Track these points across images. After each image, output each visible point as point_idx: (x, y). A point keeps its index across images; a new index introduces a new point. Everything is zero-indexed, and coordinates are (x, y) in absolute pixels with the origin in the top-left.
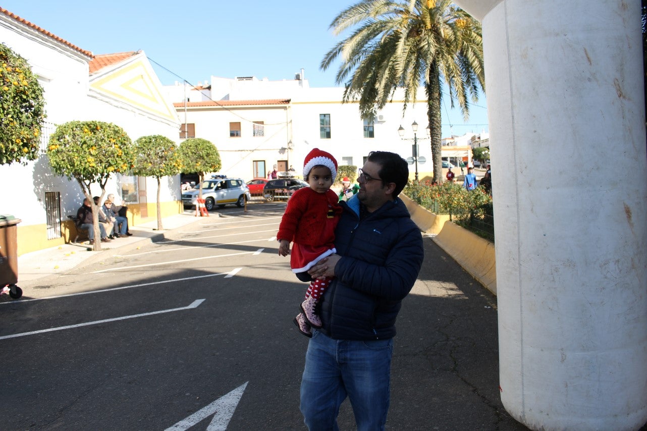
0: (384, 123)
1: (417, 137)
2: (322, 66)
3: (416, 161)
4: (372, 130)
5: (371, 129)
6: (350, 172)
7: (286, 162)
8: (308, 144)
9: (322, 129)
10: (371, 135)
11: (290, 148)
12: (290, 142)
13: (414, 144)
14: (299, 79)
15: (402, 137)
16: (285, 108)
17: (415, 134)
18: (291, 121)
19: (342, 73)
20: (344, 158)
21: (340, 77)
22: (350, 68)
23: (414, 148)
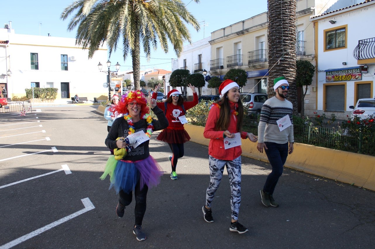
0: (75, 62)
1: (111, 70)
2: (62, 16)
3: (109, 84)
4: (66, 66)
5: (66, 65)
6: (53, 92)
7: (6, 84)
8: (22, 73)
9: (32, 63)
10: (66, 68)
11: (9, 75)
12: (9, 71)
13: (108, 74)
14: (8, 29)
15: (100, 70)
16: (5, 47)
17: (109, 68)
18: (9, 56)
19: (73, 24)
20: (48, 83)
21: (71, 27)
22: (78, 21)
23: (108, 77)
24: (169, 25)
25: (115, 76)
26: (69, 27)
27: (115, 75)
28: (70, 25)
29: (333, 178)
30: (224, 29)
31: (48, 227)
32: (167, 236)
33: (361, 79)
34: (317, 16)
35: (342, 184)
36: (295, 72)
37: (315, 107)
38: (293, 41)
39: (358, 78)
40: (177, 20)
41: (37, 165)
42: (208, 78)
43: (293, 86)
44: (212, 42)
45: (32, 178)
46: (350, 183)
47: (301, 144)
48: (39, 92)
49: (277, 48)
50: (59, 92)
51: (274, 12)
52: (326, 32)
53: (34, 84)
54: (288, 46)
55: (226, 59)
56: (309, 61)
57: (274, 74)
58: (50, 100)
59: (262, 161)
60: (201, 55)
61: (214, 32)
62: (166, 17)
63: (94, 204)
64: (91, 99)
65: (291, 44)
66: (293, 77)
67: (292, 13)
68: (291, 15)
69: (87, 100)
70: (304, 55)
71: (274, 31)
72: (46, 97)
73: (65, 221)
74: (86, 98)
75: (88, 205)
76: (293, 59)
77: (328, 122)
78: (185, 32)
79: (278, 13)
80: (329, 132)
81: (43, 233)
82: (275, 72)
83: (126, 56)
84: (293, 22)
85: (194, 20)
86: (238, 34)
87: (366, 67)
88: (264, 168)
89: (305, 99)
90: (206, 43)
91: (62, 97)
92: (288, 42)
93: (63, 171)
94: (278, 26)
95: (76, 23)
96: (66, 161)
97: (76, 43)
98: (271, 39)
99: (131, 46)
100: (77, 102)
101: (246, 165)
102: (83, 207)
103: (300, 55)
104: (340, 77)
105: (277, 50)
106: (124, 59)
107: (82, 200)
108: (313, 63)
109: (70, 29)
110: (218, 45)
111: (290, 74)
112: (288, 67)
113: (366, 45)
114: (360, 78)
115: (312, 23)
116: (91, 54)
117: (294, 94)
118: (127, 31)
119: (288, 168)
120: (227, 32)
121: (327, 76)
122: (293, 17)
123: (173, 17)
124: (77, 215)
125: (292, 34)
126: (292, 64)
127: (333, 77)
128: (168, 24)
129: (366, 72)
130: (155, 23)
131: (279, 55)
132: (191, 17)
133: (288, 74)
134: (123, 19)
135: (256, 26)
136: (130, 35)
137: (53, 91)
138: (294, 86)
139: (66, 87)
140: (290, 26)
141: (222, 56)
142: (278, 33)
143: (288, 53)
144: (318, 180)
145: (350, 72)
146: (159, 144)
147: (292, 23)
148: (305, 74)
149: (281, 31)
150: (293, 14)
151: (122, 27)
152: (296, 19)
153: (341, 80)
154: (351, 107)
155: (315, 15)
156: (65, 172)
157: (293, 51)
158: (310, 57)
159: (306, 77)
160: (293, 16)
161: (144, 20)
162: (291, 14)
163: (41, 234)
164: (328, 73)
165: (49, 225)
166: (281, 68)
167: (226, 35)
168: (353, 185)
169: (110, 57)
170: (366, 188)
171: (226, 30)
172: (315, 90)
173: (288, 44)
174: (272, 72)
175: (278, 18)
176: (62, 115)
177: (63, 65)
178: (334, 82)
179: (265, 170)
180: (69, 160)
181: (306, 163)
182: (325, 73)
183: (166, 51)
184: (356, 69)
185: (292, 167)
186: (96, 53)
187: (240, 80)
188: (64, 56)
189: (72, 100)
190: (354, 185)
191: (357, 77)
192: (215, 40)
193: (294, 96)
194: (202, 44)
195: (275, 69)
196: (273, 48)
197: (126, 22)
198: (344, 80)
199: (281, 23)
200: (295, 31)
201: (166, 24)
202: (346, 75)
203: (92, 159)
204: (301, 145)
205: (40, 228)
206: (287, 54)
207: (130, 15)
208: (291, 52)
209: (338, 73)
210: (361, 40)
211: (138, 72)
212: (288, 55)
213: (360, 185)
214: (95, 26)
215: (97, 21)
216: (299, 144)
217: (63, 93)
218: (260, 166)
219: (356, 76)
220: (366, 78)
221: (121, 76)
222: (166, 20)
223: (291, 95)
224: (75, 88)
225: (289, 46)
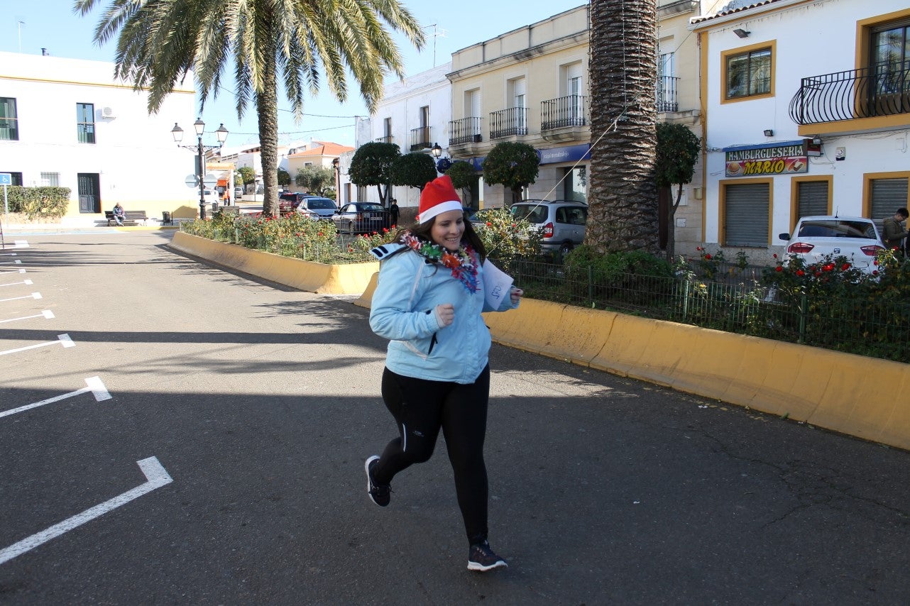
0: (113, 122)
1: (204, 143)
2: (78, 7)
3: (201, 179)
4: (91, 132)
5: (90, 130)
6: (59, 198)
9: (2, 125)
10: (91, 138)
13: (198, 154)
15: (178, 143)
17: (200, 139)
19: (107, 26)
20: (44, 175)
21: (102, 32)
22: (120, 18)
23: (198, 161)
24: (350, 34)
25: (215, 159)
26: (98, 34)
27: (215, 156)
28: (100, 28)
29: (741, 403)
30: (484, 44)
31: (55, 531)
32: (350, 545)
33: (807, 171)
34: (707, 17)
35: (761, 415)
36: (653, 152)
37: (699, 236)
38: (650, 77)
39: (799, 167)
40: (369, 20)
41: (22, 380)
42: (445, 165)
43: (648, 185)
44: (453, 76)
45: (12, 412)
46: (779, 413)
47: (667, 322)
48: (21, 198)
49: (610, 92)
50: (74, 198)
51: (605, 6)
52: (727, 57)
53: (7, 178)
54: (638, 88)
55: (489, 119)
56: (686, 125)
57: (604, 155)
58: (50, 218)
59: (574, 364)
60: (428, 107)
61: (459, 52)
62: (341, 13)
63: (171, 473)
64: (155, 214)
65: (645, 83)
66: (650, 164)
67: (647, 9)
68: (644, 14)
69: (145, 219)
70: (676, 110)
71: (603, 51)
72: (40, 210)
73: (100, 513)
74: (143, 212)
75: (155, 474)
76: (649, 120)
77: (731, 270)
78: (389, 51)
79: (614, 8)
80: (733, 294)
81: (44, 544)
82: (606, 151)
83: (243, 108)
84: (650, 32)
85: (410, 22)
86: (517, 59)
87: (817, 141)
88: (579, 380)
89: (675, 216)
90: (440, 79)
91: (82, 210)
92: (637, 78)
93: (90, 394)
94: (613, 39)
95: (114, 25)
96: (97, 368)
97: (116, 74)
98: (596, 71)
99: (256, 84)
100: (120, 223)
101: (537, 373)
102: (143, 480)
103: (665, 110)
104: (759, 164)
105: (611, 98)
106: (239, 115)
107: (140, 463)
108: (696, 131)
109: (102, 38)
110: (469, 85)
111: (641, 155)
112: (636, 138)
113: (818, 89)
114: (804, 167)
115: (695, 35)
116: (154, 104)
117: (650, 205)
118: (246, 47)
119: (636, 380)
120: (492, 53)
121: (728, 162)
122: (649, 19)
123: (360, 12)
124: (129, 500)
125: (647, 60)
126: (646, 133)
127: (743, 165)
128: (346, 30)
129: (817, 153)
130: (314, 28)
131: (615, 109)
132: (403, 15)
133: (638, 155)
134: (235, 16)
135: (561, 39)
136: (253, 56)
137: (57, 196)
138: (651, 185)
139: (90, 184)
140: (643, 41)
141: (478, 112)
142: (614, 56)
143: (638, 105)
144: (706, 407)
145: (781, 153)
146: (326, 324)
147: (647, 34)
148: (677, 157)
149: (620, 52)
150: (650, 11)
151: (233, 37)
152: (657, 25)
153: (760, 171)
154: (784, 237)
155: (700, 15)
156: (96, 396)
157: (650, 100)
158: (688, 115)
159: (678, 164)
160: (649, 15)
161: (287, 21)
162: (645, 10)
163: (39, 547)
164: (731, 156)
165: (58, 526)
166: (621, 140)
167: (488, 59)
168: (786, 418)
169: (202, 109)
170: (814, 424)
171: (487, 47)
172: (699, 195)
173: (638, 83)
174: (600, 151)
175: (615, 21)
176: (83, 254)
177: (83, 129)
178: (744, 175)
179: (582, 386)
180: (105, 366)
181: (679, 367)
182: (724, 154)
183: (342, 97)
184: (794, 146)
185: (646, 378)
186: (168, 100)
187: (521, 170)
188: (84, 107)
189: (107, 217)
190: (789, 417)
191: (796, 166)
192: (461, 71)
193: (650, 207)
194: (430, 81)
195: (605, 144)
196: (603, 92)
197: (243, 22)
198: (768, 171)
199: (622, 32)
200: (654, 52)
201: (343, 30)
202: (771, 159)
203: (161, 363)
204: (667, 325)
205: (35, 533)
206: (636, 108)
207: (252, 6)
208: (645, 104)
209: (754, 155)
210: (806, 79)
211: (273, 150)
212: (637, 110)
213: (801, 418)
214: (163, 33)
215: (169, 20)
216: (663, 325)
217: (85, 199)
218: (572, 376)
219: (794, 164)
220: (817, 168)
221: (230, 158)
222: (341, 20)
223: (643, 207)
224: (114, 186)
225: (641, 89)
